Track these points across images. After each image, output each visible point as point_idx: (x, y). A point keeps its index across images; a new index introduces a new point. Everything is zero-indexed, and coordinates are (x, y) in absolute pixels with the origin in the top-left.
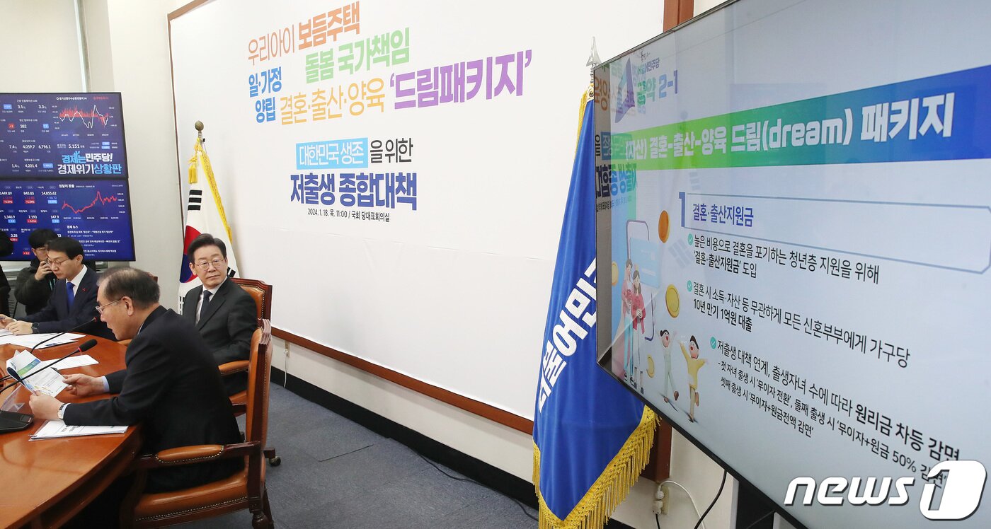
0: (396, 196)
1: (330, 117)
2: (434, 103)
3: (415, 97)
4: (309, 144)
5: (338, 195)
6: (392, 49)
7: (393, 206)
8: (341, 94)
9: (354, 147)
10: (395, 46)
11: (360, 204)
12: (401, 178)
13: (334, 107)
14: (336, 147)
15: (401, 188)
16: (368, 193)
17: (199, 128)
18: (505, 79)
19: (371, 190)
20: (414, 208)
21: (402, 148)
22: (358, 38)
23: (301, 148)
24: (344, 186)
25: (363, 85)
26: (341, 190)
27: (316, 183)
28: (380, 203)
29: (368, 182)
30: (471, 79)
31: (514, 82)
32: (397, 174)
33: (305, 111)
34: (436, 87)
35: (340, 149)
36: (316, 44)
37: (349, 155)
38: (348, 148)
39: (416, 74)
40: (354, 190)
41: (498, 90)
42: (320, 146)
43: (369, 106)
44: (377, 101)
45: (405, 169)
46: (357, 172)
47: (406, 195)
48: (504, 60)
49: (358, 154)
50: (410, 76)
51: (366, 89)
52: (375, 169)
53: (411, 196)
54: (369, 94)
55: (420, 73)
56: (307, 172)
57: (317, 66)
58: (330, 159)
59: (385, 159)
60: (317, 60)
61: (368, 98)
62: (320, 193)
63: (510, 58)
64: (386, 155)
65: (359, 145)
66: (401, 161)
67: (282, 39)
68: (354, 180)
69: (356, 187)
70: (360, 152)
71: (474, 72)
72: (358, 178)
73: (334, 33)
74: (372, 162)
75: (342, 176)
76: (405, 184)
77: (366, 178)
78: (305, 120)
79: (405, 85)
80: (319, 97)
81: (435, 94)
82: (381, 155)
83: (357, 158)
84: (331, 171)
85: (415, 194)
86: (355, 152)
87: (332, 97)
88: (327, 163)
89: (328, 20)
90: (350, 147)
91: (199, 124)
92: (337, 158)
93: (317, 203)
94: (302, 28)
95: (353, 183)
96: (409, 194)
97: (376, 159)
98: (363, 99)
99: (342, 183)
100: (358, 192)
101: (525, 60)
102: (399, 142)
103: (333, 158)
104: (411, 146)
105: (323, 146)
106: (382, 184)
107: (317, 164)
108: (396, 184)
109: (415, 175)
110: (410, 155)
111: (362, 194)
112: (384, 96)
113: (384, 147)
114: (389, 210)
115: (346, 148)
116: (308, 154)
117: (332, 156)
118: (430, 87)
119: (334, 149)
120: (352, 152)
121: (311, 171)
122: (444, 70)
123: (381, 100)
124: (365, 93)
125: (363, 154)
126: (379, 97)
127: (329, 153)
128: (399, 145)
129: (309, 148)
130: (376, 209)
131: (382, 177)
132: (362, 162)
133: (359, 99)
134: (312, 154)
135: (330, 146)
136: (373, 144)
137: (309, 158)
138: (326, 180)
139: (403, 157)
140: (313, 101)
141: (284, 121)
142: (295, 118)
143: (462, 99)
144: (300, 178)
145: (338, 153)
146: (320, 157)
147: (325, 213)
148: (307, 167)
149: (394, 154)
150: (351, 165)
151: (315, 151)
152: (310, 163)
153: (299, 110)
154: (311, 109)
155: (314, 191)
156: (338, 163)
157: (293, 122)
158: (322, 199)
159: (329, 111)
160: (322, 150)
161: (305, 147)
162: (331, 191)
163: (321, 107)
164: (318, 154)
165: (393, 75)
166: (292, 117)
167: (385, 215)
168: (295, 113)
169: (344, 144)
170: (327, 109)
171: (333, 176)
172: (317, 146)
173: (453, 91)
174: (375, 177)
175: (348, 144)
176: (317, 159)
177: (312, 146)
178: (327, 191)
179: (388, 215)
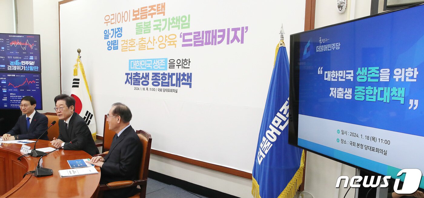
0: (181, 82)
1: (148, 49)
2: (202, 45)
3: (192, 42)
4: (136, 60)
5: (151, 81)
6: (181, 23)
7: (179, 86)
8: (154, 40)
9: (160, 62)
10: (182, 21)
11: (162, 85)
12: (184, 75)
13: (150, 45)
14: (150, 61)
15: (184, 79)
16: (167, 81)
17: (79, 52)
18: (235, 37)
19: (169, 80)
20: (190, 87)
21: (185, 62)
22: (164, 17)
23: (131, 62)
24: (154, 78)
25: (166, 37)
26: (152, 79)
27: (140, 77)
28: (173, 85)
29: (167, 76)
30: (219, 36)
31: (240, 38)
32: (182, 73)
33: (135, 46)
34: (203, 38)
35: (153, 62)
36: (142, 19)
37: (157, 65)
38: (157, 62)
39: (193, 33)
40: (159, 80)
41: (232, 41)
42: (142, 61)
43: (168, 45)
44: (173, 43)
45: (186, 71)
46: (162, 72)
47: (186, 82)
48: (236, 30)
49: (162, 65)
50: (191, 34)
51: (167, 38)
52: (171, 71)
53: (189, 82)
54: (169, 40)
55: (195, 33)
56: (135, 72)
57: (142, 28)
58: (147, 66)
59: (176, 67)
60: (142, 25)
61: (168, 42)
62: (141, 81)
63: (239, 29)
64: (177, 65)
65: (163, 61)
66: (184, 68)
67: (123, 15)
68: (160, 75)
69: (160, 78)
70: (163, 64)
71: (221, 33)
72: (162, 74)
73: (152, 15)
74: (169, 68)
75: (153, 74)
76: (186, 77)
77: (166, 74)
78: (135, 50)
79: (187, 37)
80: (142, 40)
81: (202, 42)
82: (174, 65)
83: (161, 66)
84: (147, 72)
85: (191, 81)
86: (161, 64)
87: (149, 41)
88: (146, 68)
89: (149, 9)
90: (158, 62)
91: (79, 50)
92: (151, 66)
93: (139, 85)
94: (134, 11)
95: (159, 77)
96: (188, 81)
97: (172, 66)
98: (165, 42)
99: (153, 77)
100: (161, 80)
101: (245, 30)
103: (149, 66)
104: (190, 62)
105: (144, 61)
106: (174, 77)
107: (140, 68)
108: (182, 77)
109: (191, 74)
110: (189, 66)
111: (164, 81)
112: (176, 41)
113: (175, 62)
114: (178, 88)
115: (156, 62)
116: (135, 64)
117: (148, 65)
118: (200, 38)
119: (150, 62)
120: (159, 64)
121: (137, 71)
122: (207, 32)
123: (175, 43)
124: (167, 40)
125: (165, 65)
126: (174, 42)
127: (147, 64)
128: (183, 61)
129: (136, 62)
130: (171, 87)
131: (174, 74)
132: (164, 68)
133: (164, 42)
134: (137, 64)
135: (147, 61)
136: (170, 61)
137: (136, 66)
138: (145, 75)
139: (185, 66)
140: (139, 42)
141: (123, 50)
142: (129, 49)
143: (215, 44)
144: (130, 74)
145: (152, 64)
146: (142, 66)
147: (143, 89)
148: (135, 70)
149: (181, 65)
150: (158, 69)
151: (139, 63)
152: (136, 68)
153: (131, 46)
154: (138, 45)
155: (138, 80)
156: (151, 68)
157: (127, 51)
158: (142, 83)
159: (148, 46)
160: (143, 63)
161: (134, 61)
162: (147, 80)
163: (143, 45)
164: (141, 64)
165: (181, 33)
166: (127, 48)
167: (175, 90)
168: (129, 47)
169: (155, 60)
170: (146, 46)
171: (148, 74)
172: (140, 61)
173: (211, 41)
174: (170, 74)
175: (157, 60)
176: (140, 66)
177: (138, 61)
178: (145, 80)
179: (177, 90)
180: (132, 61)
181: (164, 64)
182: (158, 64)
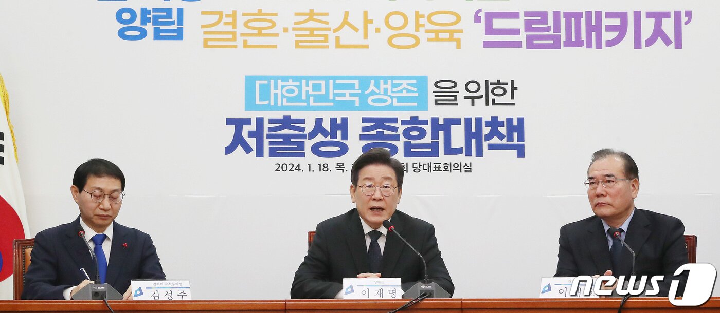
0: (485, 144)
1: (338, 45)
2: (556, 45)
3: (522, 37)
4: (285, 79)
5: (355, 143)
7: (479, 153)
8: (367, 22)
9: (394, 86)
11: (409, 154)
12: (494, 123)
13: (347, 36)
14: (353, 84)
15: (494, 133)
18: (658, 33)
19: (435, 135)
20: (521, 155)
21: (498, 89)
23: (258, 83)
24: (374, 133)
25: (418, 16)
26: (362, 138)
27: (303, 129)
28: (449, 151)
29: (428, 128)
30: (610, 28)
31: (671, 35)
32: (487, 119)
33: (277, 35)
34: (557, 28)
35: (365, 87)
37: (385, 94)
38: (382, 86)
39: (522, 15)
40: (397, 138)
41: (650, 42)
42: (311, 82)
43: (429, 40)
44: (447, 35)
45: (502, 114)
46: (404, 116)
47: (504, 141)
48: (658, 17)
49: (405, 94)
50: (515, 15)
51: (423, 21)
52: (443, 113)
53: (515, 141)
54: (431, 27)
55: (527, 14)
56: (279, 115)
58: (337, 98)
59: (463, 102)
61: (427, 31)
62: (309, 144)
63: (667, 15)
64: (465, 97)
65: (408, 84)
66: (494, 103)
68: (398, 125)
69: (400, 132)
70: (409, 91)
71: (617, 22)
72: (404, 122)
74: (436, 104)
75: (365, 120)
76: (503, 130)
77: (425, 122)
78: (274, 47)
79: (501, 24)
80: (311, 19)
81: (557, 39)
82: (456, 97)
83: (400, 100)
84: (339, 115)
85: (521, 140)
86: (401, 91)
87: (345, 22)
88: (332, 104)
90: (389, 86)
92: (357, 99)
93: (303, 155)
95: (395, 129)
96: (510, 140)
97: (446, 99)
98: (417, 30)
99: (364, 129)
100: (403, 139)
101: (684, 19)
102: (491, 84)
103: (347, 98)
104: (513, 88)
105: (323, 82)
106: (458, 130)
107: (305, 104)
108: (486, 130)
109: (521, 121)
110: (512, 98)
111: (413, 142)
112: (461, 31)
113: (461, 87)
114: (473, 159)
115: (377, 85)
116: (279, 91)
117: (344, 95)
118: (548, 29)
119: (352, 86)
120: (392, 92)
121: (287, 113)
122: (568, 16)
123: (456, 35)
124: (423, 25)
125: (417, 95)
126: (451, 32)
127: (336, 92)
128: (491, 87)
129: (284, 83)
130: (443, 158)
131: (457, 121)
132: (415, 104)
133: (409, 30)
134: (290, 91)
135: (341, 83)
136: (439, 84)
137: (283, 96)
138: (326, 125)
139: (498, 100)
140: (296, 23)
141: (210, 43)
142: (245, 41)
143: (599, 46)
144: (254, 122)
145: (359, 92)
146: (312, 96)
147: (322, 167)
148: (275, 108)
149: (482, 97)
150: (391, 108)
151: (300, 87)
152: (285, 103)
153: (256, 32)
154: (292, 33)
155: (292, 140)
156: (357, 104)
157: (235, 47)
158: (316, 149)
159: (338, 39)
160: (317, 87)
161: (272, 81)
162: (339, 139)
163: (316, 32)
164: (307, 91)
165: (480, 11)
166: (234, 39)
167: (463, 165)
168: (242, 35)
169: (372, 82)
170: (332, 37)
171: (345, 120)
172: (304, 81)
173: (583, 37)
174: (441, 122)
175: (382, 82)
176: (304, 97)
177: (290, 80)
178: (328, 139)
179: (469, 165)
180: (266, 82)
181: (413, 92)
182: (389, 93)
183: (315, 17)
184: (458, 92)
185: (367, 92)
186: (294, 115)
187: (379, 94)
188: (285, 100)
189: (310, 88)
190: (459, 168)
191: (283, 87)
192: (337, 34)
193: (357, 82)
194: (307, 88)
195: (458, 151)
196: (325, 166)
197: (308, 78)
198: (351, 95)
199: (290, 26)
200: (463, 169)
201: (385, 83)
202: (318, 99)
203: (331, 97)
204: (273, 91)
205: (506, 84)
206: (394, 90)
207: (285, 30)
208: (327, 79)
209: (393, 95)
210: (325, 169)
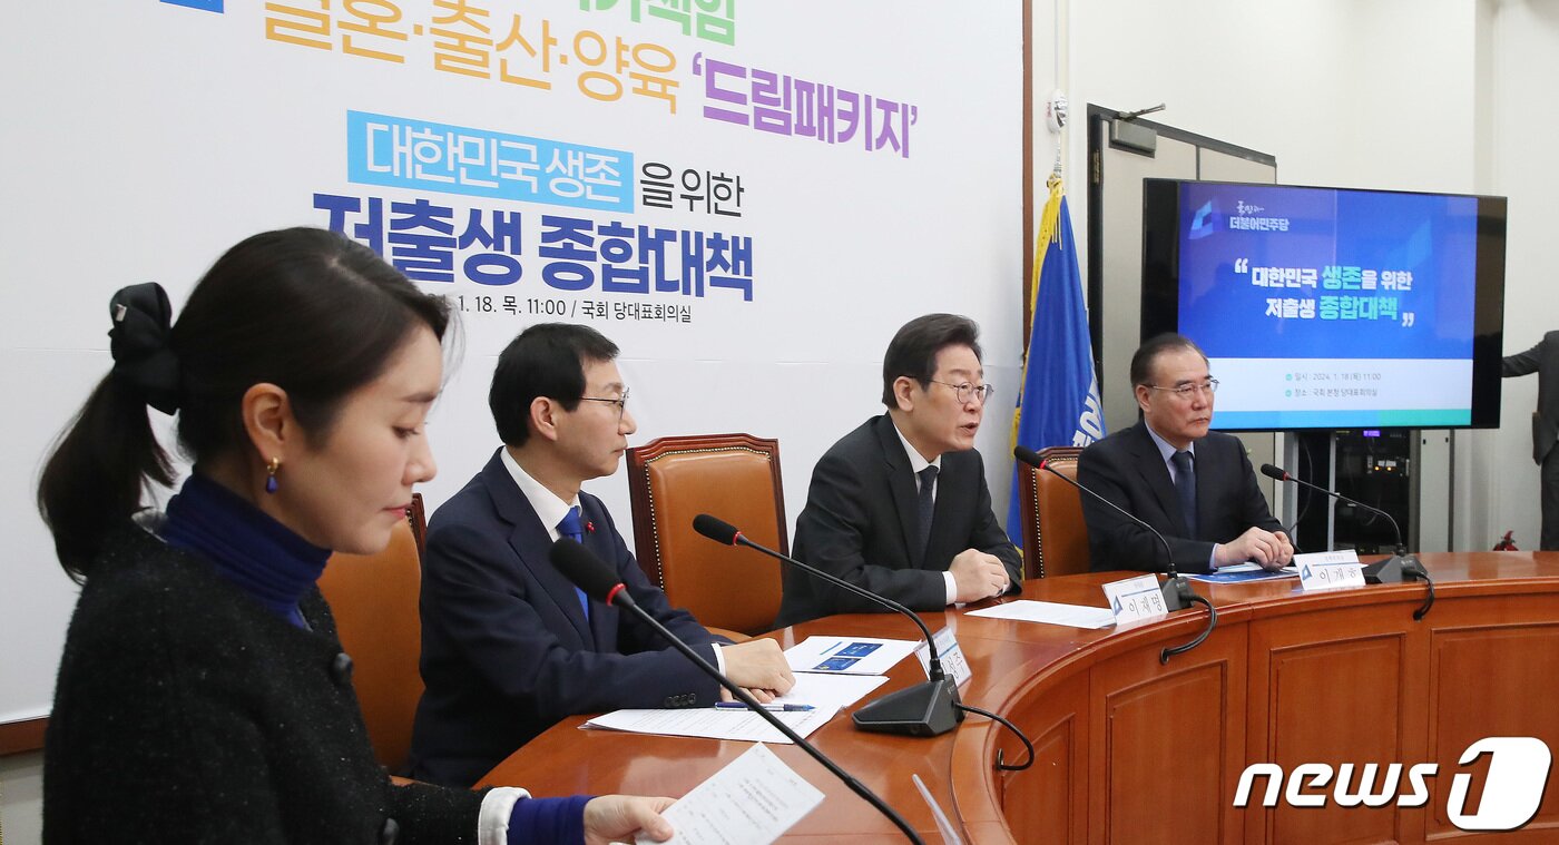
0: (707, 276)
1: (505, 76)
2: (785, 130)
3: (748, 109)
4: (418, 126)
5: (532, 261)
7: (700, 293)
8: (549, 41)
9: (589, 163)
10: (705, 6)
11: (608, 286)
12: (717, 243)
13: (516, 57)
15: (717, 260)
16: (633, 264)
18: (887, 131)
19: (644, 258)
20: (748, 297)
21: (721, 189)
23: (371, 127)
24: (559, 245)
25: (620, 43)
26: (544, 252)
27: (449, 229)
28: (664, 286)
29: (634, 243)
30: (843, 115)
31: (899, 136)
32: (709, 235)
33: (403, 37)
34: (788, 106)
35: (545, 159)
37: (576, 176)
38: (571, 162)
39: (749, 73)
40: (591, 256)
41: (880, 143)
42: (462, 139)
43: (636, 90)
44: (657, 86)
45: (728, 228)
46: (602, 218)
47: (729, 274)
48: (888, 107)
49: (602, 181)
50: (739, 72)
51: (627, 56)
52: (655, 219)
53: (742, 276)
54: (635, 68)
55: (756, 73)
56: (409, 197)
58: (504, 175)
59: (680, 205)
61: (633, 75)
62: (460, 257)
63: (895, 107)
64: (683, 196)
65: (607, 163)
66: (717, 212)
68: (593, 233)
69: (596, 247)
70: (609, 176)
71: (847, 106)
72: (602, 230)
74: (644, 203)
75: (547, 220)
76: (727, 255)
77: (630, 233)
78: (400, 59)
79: (723, 81)
80: (461, 17)
81: (787, 119)
82: (669, 193)
83: (597, 189)
84: (508, 207)
85: (748, 272)
86: (596, 175)
87: (515, 35)
88: (495, 185)
90: (580, 163)
92: (534, 180)
93: (450, 278)
95: (589, 241)
96: (736, 271)
97: (658, 195)
98: (619, 71)
99: (546, 237)
100: (601, 260)
101: (910, 117)
102: (714, 178)
103: (519, 176)
104: (740, 190)
105: (481, 142)
106: (673, 251)
107: (451, 180)
108: (708, 254)
109: (748, 241)
110: (738, 206)
111: (616, 266)
112: (676, 84)
113: (675, 179)
114: (692, 298)
115: (564, 160)
116: (407, 150)
117: (513, 170)
118: (777, 102)
119: (524, 156)
120: (586, 175)
121: (423, 195)
123: (671, 90)
124: (626, 64)
125: (618, 184)
126: (665, 83)
127: (500, 162)
128: (712, 184)
129: (414, 135)
130: (655, 297)
131: (671, 236)
132: (616, 200)
133: (609, 67)
134: (428, 152)
135: (509, 147)
136: (649, 169)
137: (415, 161)
138: (488, 224)
139: (723, 206)
140: (436, 20)
141: (278, 30)
142: (346, 39)
143: (831, 140)
144: (365, 206)
145: (537, 167)
146: (464, 165)
147: (482, 304)
148: (401, 182)
149: (701, 198)
150: (582, 202)
151: (443, 146)
152: (420, 175)
153: (366, 23)
154: (429, 39)
155: (432, 248)
156: (534, 190)
157: (328, 46)
158: (471, 268)
159: (503, 63)
160: (471, 151)
161: (396, 128)
162: (507, 252)
163: (470, 45)
164: (456, 155)
165: (698, 55)
166: (325, 30)
167: (680, 309)
168: (342, 25)
169: (556, 152)
170: (495, 57)
171: (516, 217)
172: (450, 135)
173: (815, 123)
174: (652, 235)
175: (570, 153)
176: (451, 167)
177: (428, 130)
178: (491, 250)
179: (687, 310)
180: (385, 128)
181: (614, 178)
182: (581, 176)
183: (467, 15)
184: (672, 186)
185: (549, 170)
186: (436, 200)
187: (566, 176)
188: (418, 167)
189: (460, 150)
190: (675, 314)
191: (415, 141)
192: (504, 54)
193: (533, 149)
194: (456, 150)
195: (672, 286)
196: (487, 300)
197: (458, 131)
198: (526, 172)
199: (427, 24)
200: (680, 317)
201: (576, 157)
202: (474, 172)
203: (494, 173)
204: (397, 149)
205: (731, 180)
206: (589, 171)
207: (418, 30)
208: (487, 136)
209: (587, 180)
210: (487, 307)
